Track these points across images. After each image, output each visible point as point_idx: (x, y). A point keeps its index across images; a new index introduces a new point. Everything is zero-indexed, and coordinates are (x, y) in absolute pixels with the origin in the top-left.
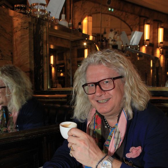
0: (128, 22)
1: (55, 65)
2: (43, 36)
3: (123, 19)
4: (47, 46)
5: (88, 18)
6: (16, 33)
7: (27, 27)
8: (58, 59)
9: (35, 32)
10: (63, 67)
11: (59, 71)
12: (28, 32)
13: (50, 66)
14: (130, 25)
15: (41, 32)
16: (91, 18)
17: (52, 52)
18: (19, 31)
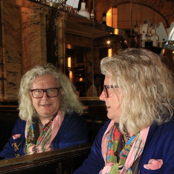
0: (162, 12)
1: (73, 69)
2: (57, 33)
3: (157, 9)
4: (63, 45)
5: (112, 10)
6: (25, 29)
7: (38, 22)
8: (76, 61)
9: (48, 28)
10: (82, 70)
11: (77, 75)
12: (40, 28)
13: (67, 69)
14: (165, 15)
15: (55, 28)
16: (116, 9)
17: (69, 53)
18: (29, 27)
